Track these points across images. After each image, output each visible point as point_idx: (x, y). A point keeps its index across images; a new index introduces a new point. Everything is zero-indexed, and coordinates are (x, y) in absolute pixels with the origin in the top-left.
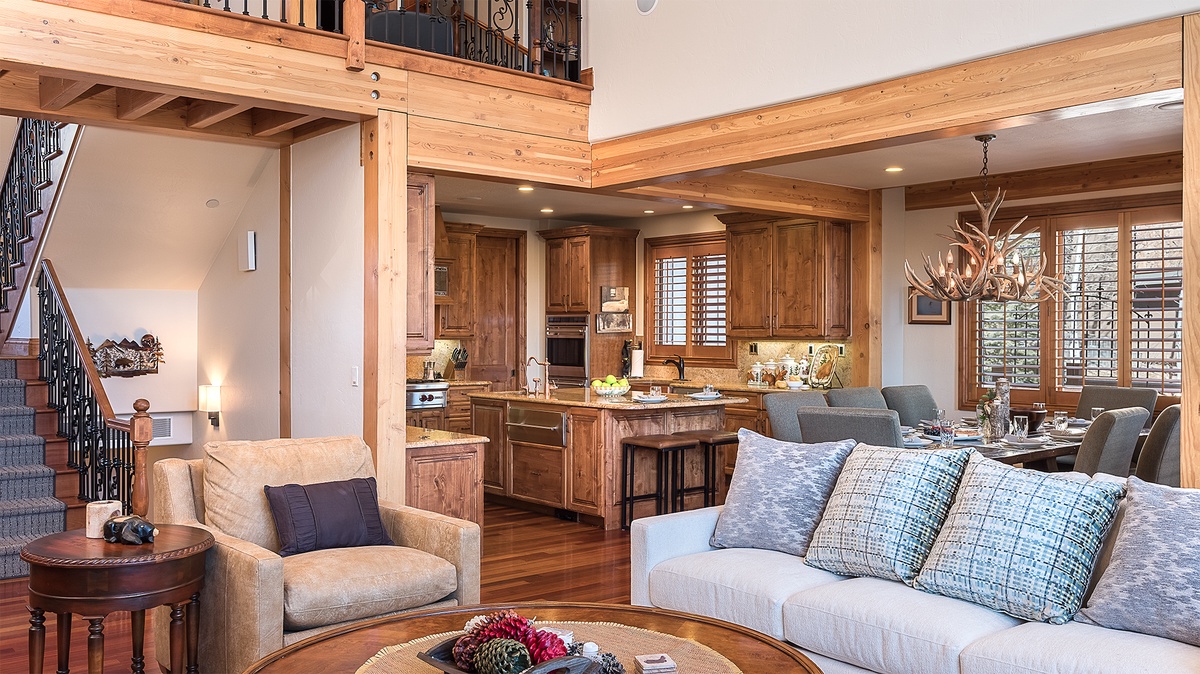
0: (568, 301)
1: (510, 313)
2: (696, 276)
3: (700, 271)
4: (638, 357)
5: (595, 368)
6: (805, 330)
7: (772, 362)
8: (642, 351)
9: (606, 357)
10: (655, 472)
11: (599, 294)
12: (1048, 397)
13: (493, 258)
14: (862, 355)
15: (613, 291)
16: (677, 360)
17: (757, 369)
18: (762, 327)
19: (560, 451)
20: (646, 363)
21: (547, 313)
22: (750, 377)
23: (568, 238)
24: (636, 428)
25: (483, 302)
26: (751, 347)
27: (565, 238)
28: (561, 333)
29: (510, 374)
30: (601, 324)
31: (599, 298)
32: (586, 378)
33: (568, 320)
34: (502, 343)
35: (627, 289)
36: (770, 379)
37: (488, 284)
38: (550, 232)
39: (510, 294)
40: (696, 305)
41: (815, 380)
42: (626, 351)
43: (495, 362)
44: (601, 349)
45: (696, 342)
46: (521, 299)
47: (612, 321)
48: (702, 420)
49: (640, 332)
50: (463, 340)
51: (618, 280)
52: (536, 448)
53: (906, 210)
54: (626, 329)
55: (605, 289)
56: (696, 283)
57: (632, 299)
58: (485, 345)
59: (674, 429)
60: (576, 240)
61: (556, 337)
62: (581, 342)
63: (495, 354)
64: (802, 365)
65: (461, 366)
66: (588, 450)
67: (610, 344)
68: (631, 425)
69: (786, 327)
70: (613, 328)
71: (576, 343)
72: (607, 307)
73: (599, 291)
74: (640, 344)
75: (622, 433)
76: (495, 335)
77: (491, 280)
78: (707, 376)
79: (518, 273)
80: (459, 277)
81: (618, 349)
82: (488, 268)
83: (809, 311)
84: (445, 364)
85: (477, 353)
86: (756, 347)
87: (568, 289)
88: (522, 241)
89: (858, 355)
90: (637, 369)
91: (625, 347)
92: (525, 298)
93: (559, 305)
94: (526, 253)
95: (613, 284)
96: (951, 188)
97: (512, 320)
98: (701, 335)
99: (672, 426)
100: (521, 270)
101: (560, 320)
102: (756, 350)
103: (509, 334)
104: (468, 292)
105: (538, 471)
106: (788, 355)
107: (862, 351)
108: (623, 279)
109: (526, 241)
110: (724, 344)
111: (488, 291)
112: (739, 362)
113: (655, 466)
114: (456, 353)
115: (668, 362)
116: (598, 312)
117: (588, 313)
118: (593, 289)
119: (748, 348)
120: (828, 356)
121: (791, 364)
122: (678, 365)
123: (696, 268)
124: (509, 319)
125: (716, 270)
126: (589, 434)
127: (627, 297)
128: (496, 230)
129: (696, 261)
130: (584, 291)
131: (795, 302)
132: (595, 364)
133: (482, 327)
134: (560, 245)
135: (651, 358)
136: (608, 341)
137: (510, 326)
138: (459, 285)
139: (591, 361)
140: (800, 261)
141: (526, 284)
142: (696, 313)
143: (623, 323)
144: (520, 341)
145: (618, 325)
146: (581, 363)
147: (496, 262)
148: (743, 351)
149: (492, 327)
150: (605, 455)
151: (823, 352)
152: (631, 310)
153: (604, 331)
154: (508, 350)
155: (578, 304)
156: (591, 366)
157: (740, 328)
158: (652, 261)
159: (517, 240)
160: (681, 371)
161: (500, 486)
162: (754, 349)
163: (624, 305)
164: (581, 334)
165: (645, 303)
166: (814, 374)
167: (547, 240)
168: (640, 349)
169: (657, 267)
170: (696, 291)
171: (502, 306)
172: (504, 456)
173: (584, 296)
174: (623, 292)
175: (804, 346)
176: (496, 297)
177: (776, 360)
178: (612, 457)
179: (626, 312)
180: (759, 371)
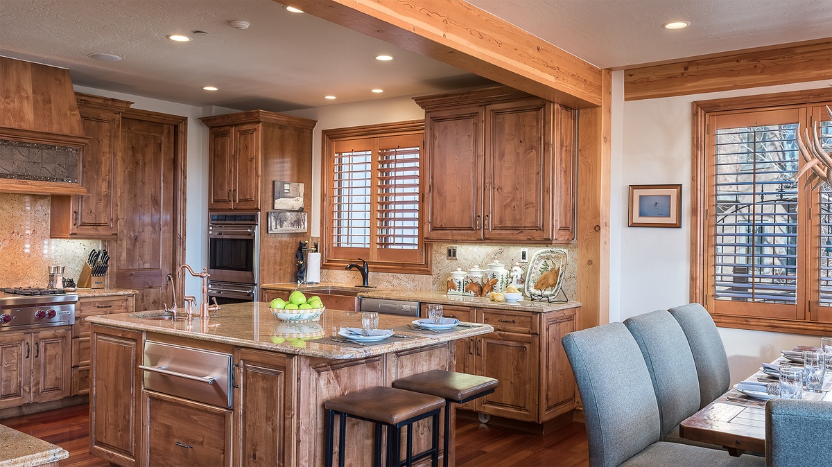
0: (235, 197)
1: (166, 210)
2: (382, 171)
3: (385, 166)
4: (314, 260)
5: (265, 273)
6: (525, 232)
7: (476, 268)
8: (319, 254)
9: (278, 260)
10: (369, 442)
11: (271, 189)
12: (808, 314)
13: (146, 146)
14: (590, 262)
15: (287, 187)
16: (360, 265)
17: (459, 276)
18: (471, 229)
19: (223, 416)
20: (323, 267)
21: (211, 210)
22: (450, 285)
23: (236, 125)
24: (344, 379)
25: (134, 195)
26: (449, 251)
27: (232, 126)
28: (226, 234)
29: (165, 280)
30: (274, 224)
31: (270, 194)
32: (254, 285)
33: (234, 218)
34: (156, 244)
35: (302, 186)
36: (476, 289)
37: (140, 175)
38: (215, 118)
39: (166, 189)
40: (382, 204)
41: (533, 290)
42: (301, 253)
43: (147, 266)
44: (272, 251)
45: (381, 244)
46: (179, 194)
47: (286, 219)
48: (430, 356)
49: (316, 233)
50: (105, 240)
51: (292, 175)
52: (185, 406)
53: (626, 100)
54: (301, 229)
55: (278, 184)
56: (382, 179)
57: (308, 196)
58: (134, 245)
59: (396, 374)
60: (245, 127)
61: (220, 237)
62: (250, 243)
63: (147, 256)
64: (515, 274)
65: (100, 271)
66: (268, 419)
67: (283, 246)
68: (337, 377)
69: (501, 228)
70: (287, 227)
71: (244, 244)
72: (280, 204)
73: (271, 186)
74: (316, 246)
75: (324, 390)
76: (147, 235)
77: (144, 171)
78: (395, 282)
79: (176, 165)
80: (98, 163)
81: (291, 251)
82: (139, 156)
83: (531, 210)
84: (80, 269)
85: (124, 255)
86: (455, 251)
87: (235, 184)
88: (181, 128)
89: (585, 262)
90: (314, 274)
91: (300, 249)
92: (184, 193)
93: (224, 201)
94: (186, 142)
95: (287, 179)
96: (683, 74)
97: (169, 217)
98: (387, 237)
99: (393, 370)
100: (180, 161)
101: (225, 218)
102: (454, 255)
103: (165, 235)
104: (109, 182)
105: (187, 441)
106: (497, 261)
107: (590, 257)
108: (299, 173)
109: (186, 129)
110: (416, 248)
111: (139, 184)
112: (434, 268)
113: (370, 433)
114: (94, 256)
115: (352, 266)
116: (270, 210)
117: (258, 210)
118: (265, 183)
119: (446, 252)
120: (549, 262)
121: (501, 271)
122: (362, 270)
123: (382, 162)
124: (165, 217)
125: (407, 164)
126: (270, 393)
127: (302, 194)
128: (149, 114)
129: (382, 155)
130: (253, 186)
131: (513, 199)
132: (266, 268)
133: (131, 225)
134: (225, 134)
135: (329, 261)
136: (280, 242)
137: (166, 224)
138: (98, 172)
139: (262, 264)
140: (521, 150)
141: (185, 177)
142: (381, 212)
143: (298, 222)
144: (177, 241)
145: (293, 225)
146: (249, 267)
147: (150, 150)
148: (439, 254)
149: (144, 225)
150: (298, 429)
151: (542, 258)
152: (306, 209)
153: (276, 231)
154: (164, 251)
155: (246, 200)
156: (261, 271)
157: (442, 229)
158: (330, 155)
159: (176, 127)
160: (365, 277)
161: (129, 454)
162: (452, 254)
163: (298, 203)
164: (250, 234)
165: (323, 200)
166: (532, 284)
167: (211, 128)
168: (316, 251)
169: (336, 161)
170: (382, 187)
171: (156, 202)
172: (137, 412)
173: (253, 191)
174: (297, 189)
175: (516, 251)
176: (149, 191)
177: (480, 266)
178: (308, 432)
179: (301, 210)
180: (461, 279)
